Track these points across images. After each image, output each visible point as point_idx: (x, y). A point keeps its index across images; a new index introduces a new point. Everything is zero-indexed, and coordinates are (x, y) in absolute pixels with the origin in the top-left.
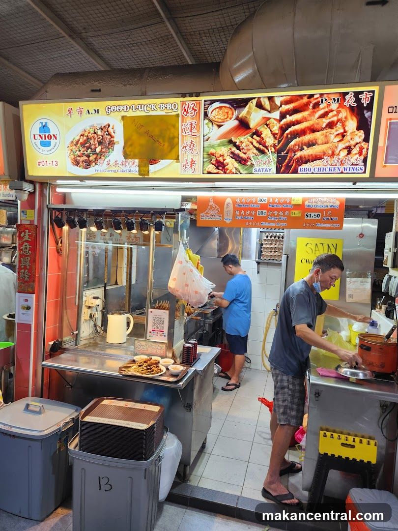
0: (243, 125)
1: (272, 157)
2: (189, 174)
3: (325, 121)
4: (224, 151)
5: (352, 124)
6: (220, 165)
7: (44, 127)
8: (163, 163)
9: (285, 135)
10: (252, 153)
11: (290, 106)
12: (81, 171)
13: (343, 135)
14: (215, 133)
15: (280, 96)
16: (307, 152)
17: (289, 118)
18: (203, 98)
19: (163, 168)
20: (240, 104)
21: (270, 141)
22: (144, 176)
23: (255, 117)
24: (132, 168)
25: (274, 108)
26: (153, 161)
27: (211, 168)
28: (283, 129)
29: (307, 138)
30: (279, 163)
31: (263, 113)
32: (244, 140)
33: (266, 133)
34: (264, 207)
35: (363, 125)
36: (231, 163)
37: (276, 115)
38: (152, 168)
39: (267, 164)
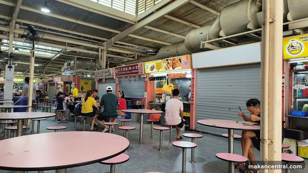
0: (168, 63)
1: (172, 67)
2: (163, 70)
3: (177, 62)
4: (167, 67)
5: (179, 62)
6: (166, 69)
7: (147, 66)
8: (160, 69)
9: (173, 64)
10: (170, 67)
11: (173, 60)
12: (152, 72)
13: (178, 63)
14: (165, 64)
15: (172, 58)
16: (175, 66)
17: (173, 61)
18: (164, 59)
19: (160, 70)
20: (167, 60)
21: (171, 65)
22: (158, 71)
23: (169, 61)
24: (157, 70)
25: (171, 60)
26: (159, 69)
27: (165, 69)
28: (172, 63)
29: (175, 64)
30: (173, 67)
31: (170, 61)
32: (168, 65)
33: (171, 64)
34: (176, 74)
35: (181, 62)
36: (167, 68)
37: (171, 61)
38: (159, 70)
39: (171, 68)
